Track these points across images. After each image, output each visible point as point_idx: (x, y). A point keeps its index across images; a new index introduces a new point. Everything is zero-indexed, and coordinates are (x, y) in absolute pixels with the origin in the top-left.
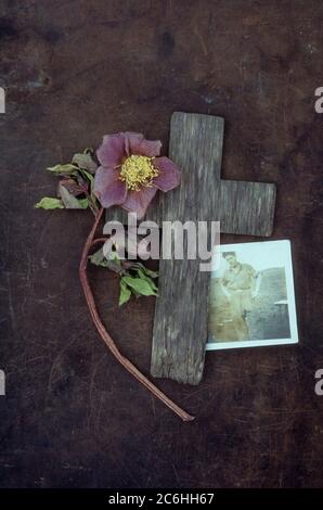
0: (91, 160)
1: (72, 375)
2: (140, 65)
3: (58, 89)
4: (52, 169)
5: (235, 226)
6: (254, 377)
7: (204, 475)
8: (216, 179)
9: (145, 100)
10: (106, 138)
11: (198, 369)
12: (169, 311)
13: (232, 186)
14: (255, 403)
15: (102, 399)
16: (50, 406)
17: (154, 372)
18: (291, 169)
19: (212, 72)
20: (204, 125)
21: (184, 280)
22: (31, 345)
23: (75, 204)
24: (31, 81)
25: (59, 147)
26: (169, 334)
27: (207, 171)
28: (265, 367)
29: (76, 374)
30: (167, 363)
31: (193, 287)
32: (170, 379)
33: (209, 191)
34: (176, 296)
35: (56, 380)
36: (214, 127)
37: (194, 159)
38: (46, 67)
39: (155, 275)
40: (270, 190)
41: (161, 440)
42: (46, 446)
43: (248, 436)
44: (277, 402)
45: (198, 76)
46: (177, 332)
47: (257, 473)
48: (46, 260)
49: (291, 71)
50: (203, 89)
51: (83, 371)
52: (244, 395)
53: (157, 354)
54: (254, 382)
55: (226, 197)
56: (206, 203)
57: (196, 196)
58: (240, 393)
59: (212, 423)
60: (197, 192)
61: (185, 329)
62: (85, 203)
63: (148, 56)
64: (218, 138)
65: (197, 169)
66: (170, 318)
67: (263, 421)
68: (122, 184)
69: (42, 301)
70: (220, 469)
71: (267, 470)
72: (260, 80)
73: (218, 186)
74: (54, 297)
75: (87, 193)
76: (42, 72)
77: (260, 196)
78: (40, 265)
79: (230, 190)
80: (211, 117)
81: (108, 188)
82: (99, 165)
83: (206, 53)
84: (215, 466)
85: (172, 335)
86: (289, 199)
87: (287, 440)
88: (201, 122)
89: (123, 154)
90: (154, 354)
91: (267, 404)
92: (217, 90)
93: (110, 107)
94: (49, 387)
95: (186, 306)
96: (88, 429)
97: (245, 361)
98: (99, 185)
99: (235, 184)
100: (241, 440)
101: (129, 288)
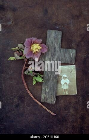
0: (23, 46)
1: (20, 102)
2: (38, 18)
3: (16, 24)
4: (12, 49)
5: (64, 61)
6: (70, 103)
7: (56, 130)
8: (59, 48)
9: (40, 27)
10: (26, 40)
11: (54, 100)
12: (46, 84)
13: (64, 50)
14: (70, 110)
15: (28, 109)
16: (14, 111)
17: (42, 101)
18: (80, 46)
19: (58, 19)
20: (56, 33)
21: (51, 76)
22: (9, 94)
23: (19, 58)
24: (9, 22)
25: (16, 40)
26: (46, 90)
27: (57, 46)
28: (73, 100)
29: (21, 102)
30: (46, 98)
31: (53, 78)
32: (46, 103)
33: (57, 51)
34: (48, 80)
35: (15, 104)
36: (59, 34)
37: (54, 43)
38: (13, 18)
39: (42, 76)
40: (74, 51)
41: (44, 120)
42: (13, 122)
43: (68, 119)
44: (76, 110)
45: (54, 21)
46: (48, 90)
47: (71, 129)
48: (13, 71)
49: (80, 19)
50: (56, 24)
51: (23, 101)
52: (67, 108)
53: (43, 96)
54: (70, 104)
55: (62, 53)
56: (57, 55)
57: (54, 53)
58: (66, 107)
59: (58, 116)
60: (54, 51)
61: (51, 89)
62: (22, 58)
63: (41, 15)
64: (60, 37)
65: (54, 45)
66: (47, 86)
67: (72, 115)
68: (32, 52)
69: (12, 82)
70: (60, 128)
71: (73, 129)
72: (71, 22)
73: (60, 50)
74: (15, 81)
75: (22, 55)
76: (12, 20)
77: (72, 53)
78: (11, 72)
79: (63, 51)
80: (58, 31)
81: (28, 53)
82: (25, 47)
83: (57, 15)
84: (59, 127)
85: (47, 91)
86: (79, 54)
87: (79, 120)
88: (55, 33)
89: (31, 44)
90: (42, 96)
91: (73, 111)
92: (60, 24)
93: (30, 29)
94: (14, 106)
95: (51, 83)
96: (24, 117)
97: (67, 99)
98: (25, 53)
99: (65, 49)
100: (66, 120)
101: (35, 80)
